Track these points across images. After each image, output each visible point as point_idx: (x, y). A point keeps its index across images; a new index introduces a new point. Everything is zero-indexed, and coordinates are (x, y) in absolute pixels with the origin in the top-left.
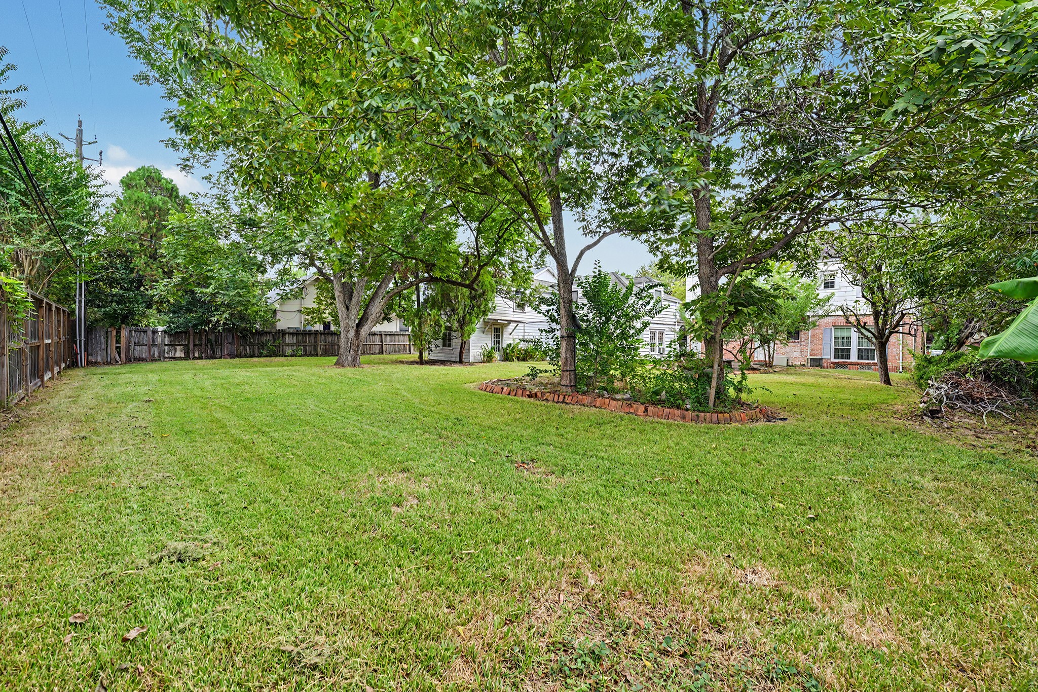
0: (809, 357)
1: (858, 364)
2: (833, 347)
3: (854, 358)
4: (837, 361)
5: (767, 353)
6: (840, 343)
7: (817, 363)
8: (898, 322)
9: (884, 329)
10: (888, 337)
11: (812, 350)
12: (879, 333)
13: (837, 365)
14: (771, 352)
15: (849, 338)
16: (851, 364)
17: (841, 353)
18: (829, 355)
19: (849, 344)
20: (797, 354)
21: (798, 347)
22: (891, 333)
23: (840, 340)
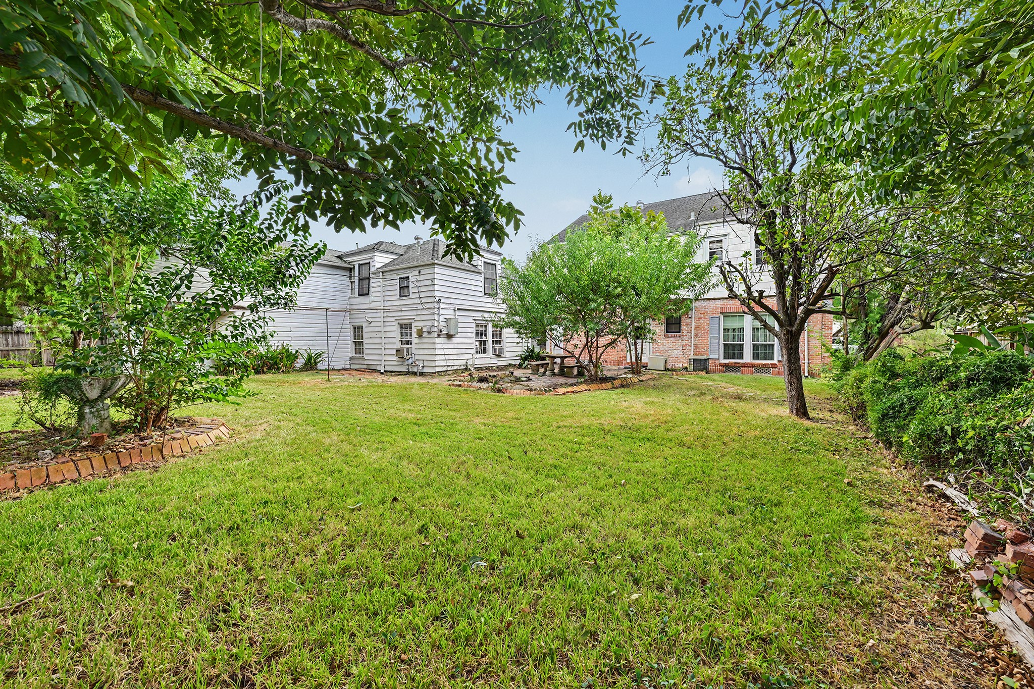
0: (692, 357)
1: (753, 366)
2: (722, 342)
3: (748, 358)
4: (727, 361)
5: (633, 353)
6: (731, 337)
7: (701, 365)
8: (823, 288)
9: (794, 307)
10: (803, 321)
11: (696, 347)
12: (786, 313)
13: (728, 368)
14: (639, 351)
15: (741, 329)
16: (745, 365)
17: (733, 350)
18: (717, 355)
19: (741, 338)
20: (677, 353)
21: (679, 343)
22: (808, 313)
23: (730, 333)
